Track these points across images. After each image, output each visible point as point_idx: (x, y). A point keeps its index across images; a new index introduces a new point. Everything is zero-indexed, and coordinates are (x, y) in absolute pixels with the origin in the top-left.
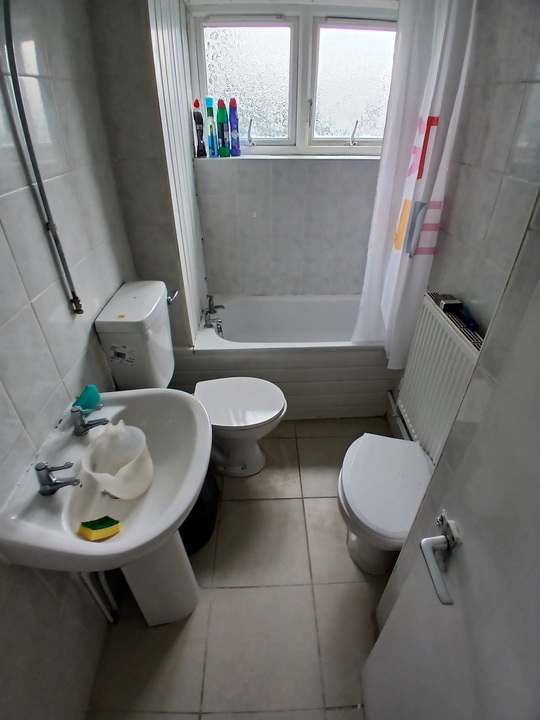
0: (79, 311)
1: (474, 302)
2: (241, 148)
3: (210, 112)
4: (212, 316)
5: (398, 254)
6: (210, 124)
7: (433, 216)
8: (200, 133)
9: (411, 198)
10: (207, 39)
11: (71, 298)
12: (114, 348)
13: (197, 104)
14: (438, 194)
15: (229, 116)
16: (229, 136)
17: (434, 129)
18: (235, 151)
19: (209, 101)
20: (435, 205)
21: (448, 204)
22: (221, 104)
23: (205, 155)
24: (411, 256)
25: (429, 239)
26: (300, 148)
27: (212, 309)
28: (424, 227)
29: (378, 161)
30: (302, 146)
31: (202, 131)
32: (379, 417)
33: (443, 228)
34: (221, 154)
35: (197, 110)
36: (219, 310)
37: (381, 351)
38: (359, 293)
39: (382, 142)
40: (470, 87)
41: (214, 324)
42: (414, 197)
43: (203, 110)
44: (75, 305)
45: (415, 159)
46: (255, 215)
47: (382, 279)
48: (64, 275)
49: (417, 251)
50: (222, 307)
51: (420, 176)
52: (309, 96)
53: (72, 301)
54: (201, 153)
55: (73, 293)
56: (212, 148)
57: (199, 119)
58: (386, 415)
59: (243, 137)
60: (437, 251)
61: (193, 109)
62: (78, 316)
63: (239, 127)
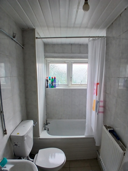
0: (6, 134)
1: (116, 129)
2: (56, 86)
3: (50, 79)
4: (46, 126)
5: (94, 112)
6: (50, 82)
7: (101, 104)
8: (47, 83)
9: (95, 99)
10: (50, 66)
11: (4, 130)
12: (14, 143)
13: (47, 78)
14: (102, 99)
15: (54, 80)
16: (54, 84)
17: (98, 85)
18: (55, 87)
19: (50, 77)
20: (101, 102)
21: (105, 101)
22: (52, 78)
23: (48, 87)
24: (97, 114)
25: (101, 109)
26: (69, 86)
27: (47, 124)
28: (100, 106)
29: (87, 89)
30: (70, 85)
31: (48, 83)
32: (95, 159)
33: (104, 107)
34: (52, 87)
35: (47, 79)
36: (49, 124)
37: (93, 138)
38: (85, 119)
39: (87, 85)
40: (105, 77)
41: (47, 129)
42: (96, 99)
43: (48, 79)
44: (5, 132)
45: (95, 91)
46: (59, 100)
47: (91, 118)
48: (3, 124)
49: (99, 112)
50: (49, 123)
51: (97, 95)
52: (71, 76)
53: (4, 131)
54: (47, 87)
55: (5, 129)
56: (50, 86)
57: (47, 81)
58: (97, 158)
59: (57, 84)
60: (104, 112)
61: (46, 79)
62: (5, 135)
63: (56, 82)
